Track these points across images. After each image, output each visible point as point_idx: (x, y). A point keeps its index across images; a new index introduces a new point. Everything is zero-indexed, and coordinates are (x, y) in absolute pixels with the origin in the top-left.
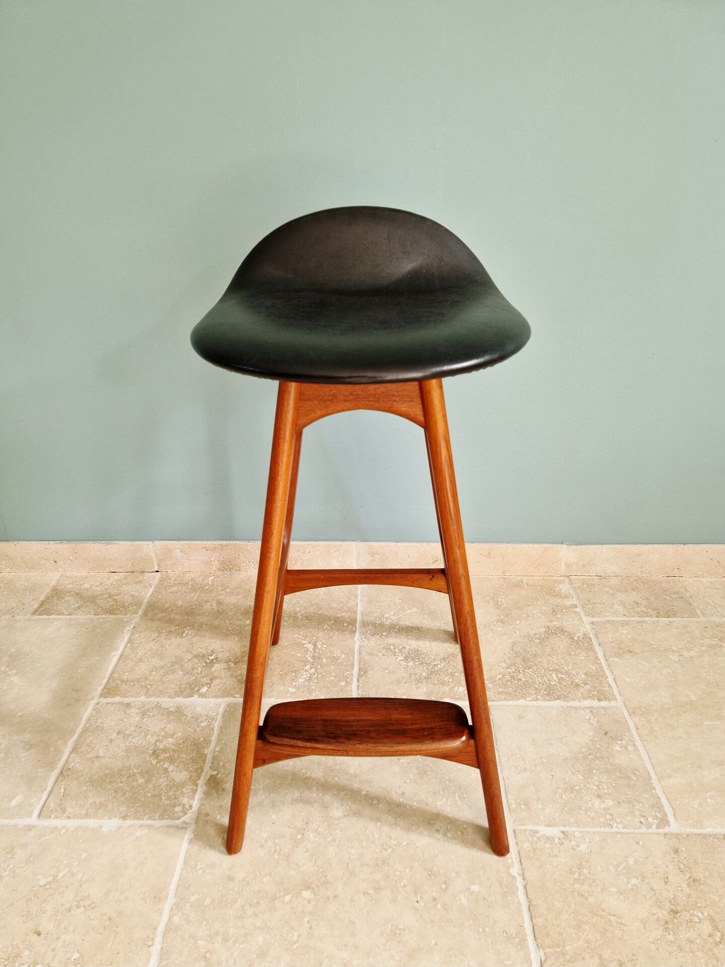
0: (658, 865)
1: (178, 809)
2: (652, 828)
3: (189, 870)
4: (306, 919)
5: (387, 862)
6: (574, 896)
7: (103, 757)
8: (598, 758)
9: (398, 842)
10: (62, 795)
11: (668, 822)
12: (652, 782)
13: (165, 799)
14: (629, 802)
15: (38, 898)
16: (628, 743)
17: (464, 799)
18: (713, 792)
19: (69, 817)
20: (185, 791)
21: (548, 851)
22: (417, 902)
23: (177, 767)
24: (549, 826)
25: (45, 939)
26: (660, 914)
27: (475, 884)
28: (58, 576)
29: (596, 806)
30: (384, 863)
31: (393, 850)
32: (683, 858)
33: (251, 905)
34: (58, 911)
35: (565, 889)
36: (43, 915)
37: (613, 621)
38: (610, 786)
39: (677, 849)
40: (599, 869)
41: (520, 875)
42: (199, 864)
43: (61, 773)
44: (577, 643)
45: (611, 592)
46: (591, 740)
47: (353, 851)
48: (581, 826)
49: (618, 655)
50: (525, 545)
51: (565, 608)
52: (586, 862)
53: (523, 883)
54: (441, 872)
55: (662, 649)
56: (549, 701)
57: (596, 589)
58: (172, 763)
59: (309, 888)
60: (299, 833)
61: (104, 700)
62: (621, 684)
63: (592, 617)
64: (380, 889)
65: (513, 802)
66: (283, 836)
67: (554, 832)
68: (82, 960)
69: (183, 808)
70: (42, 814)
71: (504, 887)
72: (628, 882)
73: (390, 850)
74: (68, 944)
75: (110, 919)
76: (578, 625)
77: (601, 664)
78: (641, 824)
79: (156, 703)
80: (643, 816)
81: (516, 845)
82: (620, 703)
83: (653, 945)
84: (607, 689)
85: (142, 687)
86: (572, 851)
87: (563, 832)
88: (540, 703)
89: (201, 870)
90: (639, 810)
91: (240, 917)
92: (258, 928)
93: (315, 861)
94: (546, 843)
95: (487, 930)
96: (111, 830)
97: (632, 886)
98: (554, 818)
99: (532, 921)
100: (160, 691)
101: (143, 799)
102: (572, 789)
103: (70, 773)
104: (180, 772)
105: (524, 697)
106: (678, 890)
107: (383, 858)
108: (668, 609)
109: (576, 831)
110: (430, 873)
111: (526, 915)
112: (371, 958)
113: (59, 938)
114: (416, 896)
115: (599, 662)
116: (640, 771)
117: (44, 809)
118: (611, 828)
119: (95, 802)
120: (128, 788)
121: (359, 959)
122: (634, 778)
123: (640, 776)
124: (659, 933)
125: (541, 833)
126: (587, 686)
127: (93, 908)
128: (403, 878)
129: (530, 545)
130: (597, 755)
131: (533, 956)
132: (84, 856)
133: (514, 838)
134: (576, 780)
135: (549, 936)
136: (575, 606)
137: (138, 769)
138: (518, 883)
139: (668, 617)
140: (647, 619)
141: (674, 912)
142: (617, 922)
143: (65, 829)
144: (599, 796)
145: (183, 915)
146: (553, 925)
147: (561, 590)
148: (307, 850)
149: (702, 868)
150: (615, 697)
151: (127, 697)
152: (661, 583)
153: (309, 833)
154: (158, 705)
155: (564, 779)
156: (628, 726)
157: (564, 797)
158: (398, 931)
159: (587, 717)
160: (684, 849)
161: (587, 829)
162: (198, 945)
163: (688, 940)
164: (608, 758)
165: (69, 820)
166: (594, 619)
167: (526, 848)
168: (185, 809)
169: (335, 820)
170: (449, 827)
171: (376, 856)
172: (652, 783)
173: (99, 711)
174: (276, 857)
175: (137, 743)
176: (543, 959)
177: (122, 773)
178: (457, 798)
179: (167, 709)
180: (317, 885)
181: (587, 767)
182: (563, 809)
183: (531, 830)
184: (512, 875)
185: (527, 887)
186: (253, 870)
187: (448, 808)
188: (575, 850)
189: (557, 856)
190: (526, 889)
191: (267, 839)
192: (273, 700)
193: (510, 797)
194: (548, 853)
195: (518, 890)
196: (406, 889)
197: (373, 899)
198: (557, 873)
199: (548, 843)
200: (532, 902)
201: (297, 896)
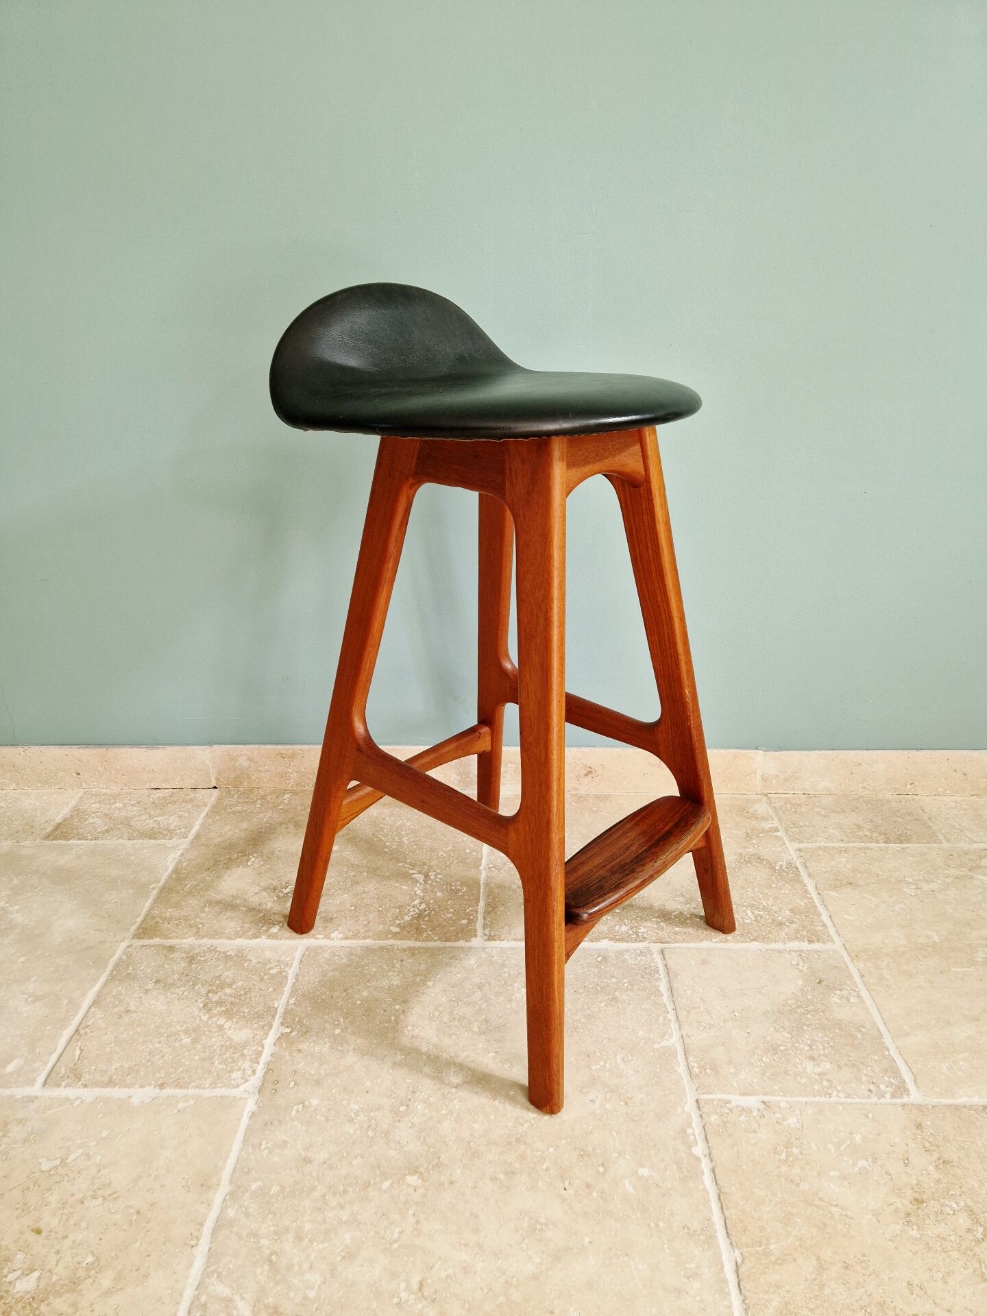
0: (894, 1143)
1: (236, 1075)
2: (885, 1098)
3: (250, 1150)
4: (411, 1212)
5: (523, 1140)
6: (781, 1182)
7: (134, 1012)
8: (810, 1011)
10: (77, 1058)
11: (907, 1090)
12: (883, 1040)
13: (219, 1063)
14: (854, 1065)
15: (39, 1186)
16: (849, 993)
17: (629, 1061)
18: (967, 1054)
19: (85, 1085)
20: (246, 1053)
21: (743, 1126)
22: (565, 1189)
23: (237, 1023)
24: (744, 1094)
25: (47, 1238)
26: (899, 1205)
27: (643, 1167)
28: (80, 794)
29: (809, 1071)
30: (518, 1141)
31: (532, 1125)
32: (929, 1134)
33: (335, 1194)
34: (67, 1202)
35: (767, 1172)
36: (46, 1208)
37: (827, 847)
38: (827, 1045)
39: (920, 1124)
40: (814, 1147)
41: (705, 1156)
42: (264, 1142)
43: (77, 1030)
44: (780, 874)
45: (823, 812)
46: (800, 990)
47: (477, 1126)
48: (788, 1095)
49: (835, 888)
51: (762, 832)
52: (796, 1139)
53: (710, 1165)
54: (598, 1151)
55: (893, 880)
56: (742, 942)
57: (803, 809)
58: (230, 1018)
59: (417, 1172)
60: (402, 1104)
61: (138, 943)
62: (839, 922)
63: (799, 843)
64: (513, 1173)
65: (696, 1065)
66: (380, 1108)
67: (752, 1102)
68: (98, 1264)
69: (244, 1073)
70: (48, 1081)
71: (684, 1170)
72: (854, 1165)
73: (526, 1125)
74: (79, 1245)
75: (138, 1212)
76: (780, 852)
77: (811, 898)
78: (869, 1093)
79: (209, 946)
80: (873, 1083)
81: (700, 1118)
82: (838, 944)
83: (891, 1243)
84: (820, 928)
85: (190, 926)
86: (777, 1126)
87: (763, 1102)
88: (730, 945)
89: (267, 1151)
90: (867, 1075)
91: (320, 1209)
92: (345, 1222)
93: (424, 1139)
94: (741, 1115)
95: (661, 1224)
96: (143, 1102)
97: (860, 1169)
98: (751, 1085)
99: (723, 1213)
100: (214, 932)
101: (188, 1062)
102: (775, 1050)
103: (89, 1032)
104: (240, 1030)
105: (709, 937)
106: (922, 1174)
107: (517, 1135)
108: (901, 832)
109: (782, 1101)
110: (582, 1153)
111: (714, 1204)
112: (500, 1261)
113: (66, 1237)
114: (563, 1182)
115: (810, 896)
116: (868, 1027)
117: (53, 1075)
118: (830, 1097)
119: (122, 1067)
120: (168, 1049)
121: (484, 1261)
122: (859, 1036)
123: (868, 1034)
124: (898, 1227)
125: (734, 1104)
126: (794, 925)
127: (115, 1199)
128: (545, 1160)
130: (809, 1009)
131: (725, 1258)
132: (104, 1134)
133: (697, 1110)
134: (781, 1038)
135: (747, 1232)
136: (776, 830)
137: (183, 1026)
138: (703, 1165)
139: (901, 843)
140: (872, 845)
141: (919, 1202)
142: (841, 1214)
143: (79, 1101)
144: (812, 1058)
145: (241, 1207)
146: (753, 1218)
147: (756, 811)
148: (413, 1125)
149: (955, 1146)
150: (832, 939)
151: (170, 938)
152: (890, 802)
153: (416, 1104)
154: (212, 948)
155: (764, 1037)
156: (850, 973)
157: (764, 1059)
158: (539, 1227)
159: (794, 962)
160: (929, 1123)
161: (798, 1099)
162: (260, 1245)
163: (938, 1236)
164: (823, 1012)
165: (86, 1089)
166: (802, 846)
167: (713, 1121)
168: (246, 1075)
169: (453, 1089)
170: (608, 1097)
171: (508, 1132)
172: (884, 1043)
173: (131, 955)
174: (370, 1133)
175: (183, 994)
176: (739, 1261)
177: (160, 1031)
178: (619, 1061)
179: (224, 953)
180: (426, 1169)
181: (796, 1023)
182: (763, 1074)
183: (720, 1100)
184: (694, 1156)
185: (716, 1170)
186: (338, 1149)
187: (607, 1074)
188: (781, 1124)
189: (756, 1132)
190: (714, 1172)
191: (358, 1111)
192: (369, 942)
193: (691, 1059)
194: (745, 1128)
195: (703, 1175)
196: (549, 1173)
197: (504, 1186)
198: (757, 1153)
199: (744, 1116)
200: (723, 1190)
201: (399, 1183)
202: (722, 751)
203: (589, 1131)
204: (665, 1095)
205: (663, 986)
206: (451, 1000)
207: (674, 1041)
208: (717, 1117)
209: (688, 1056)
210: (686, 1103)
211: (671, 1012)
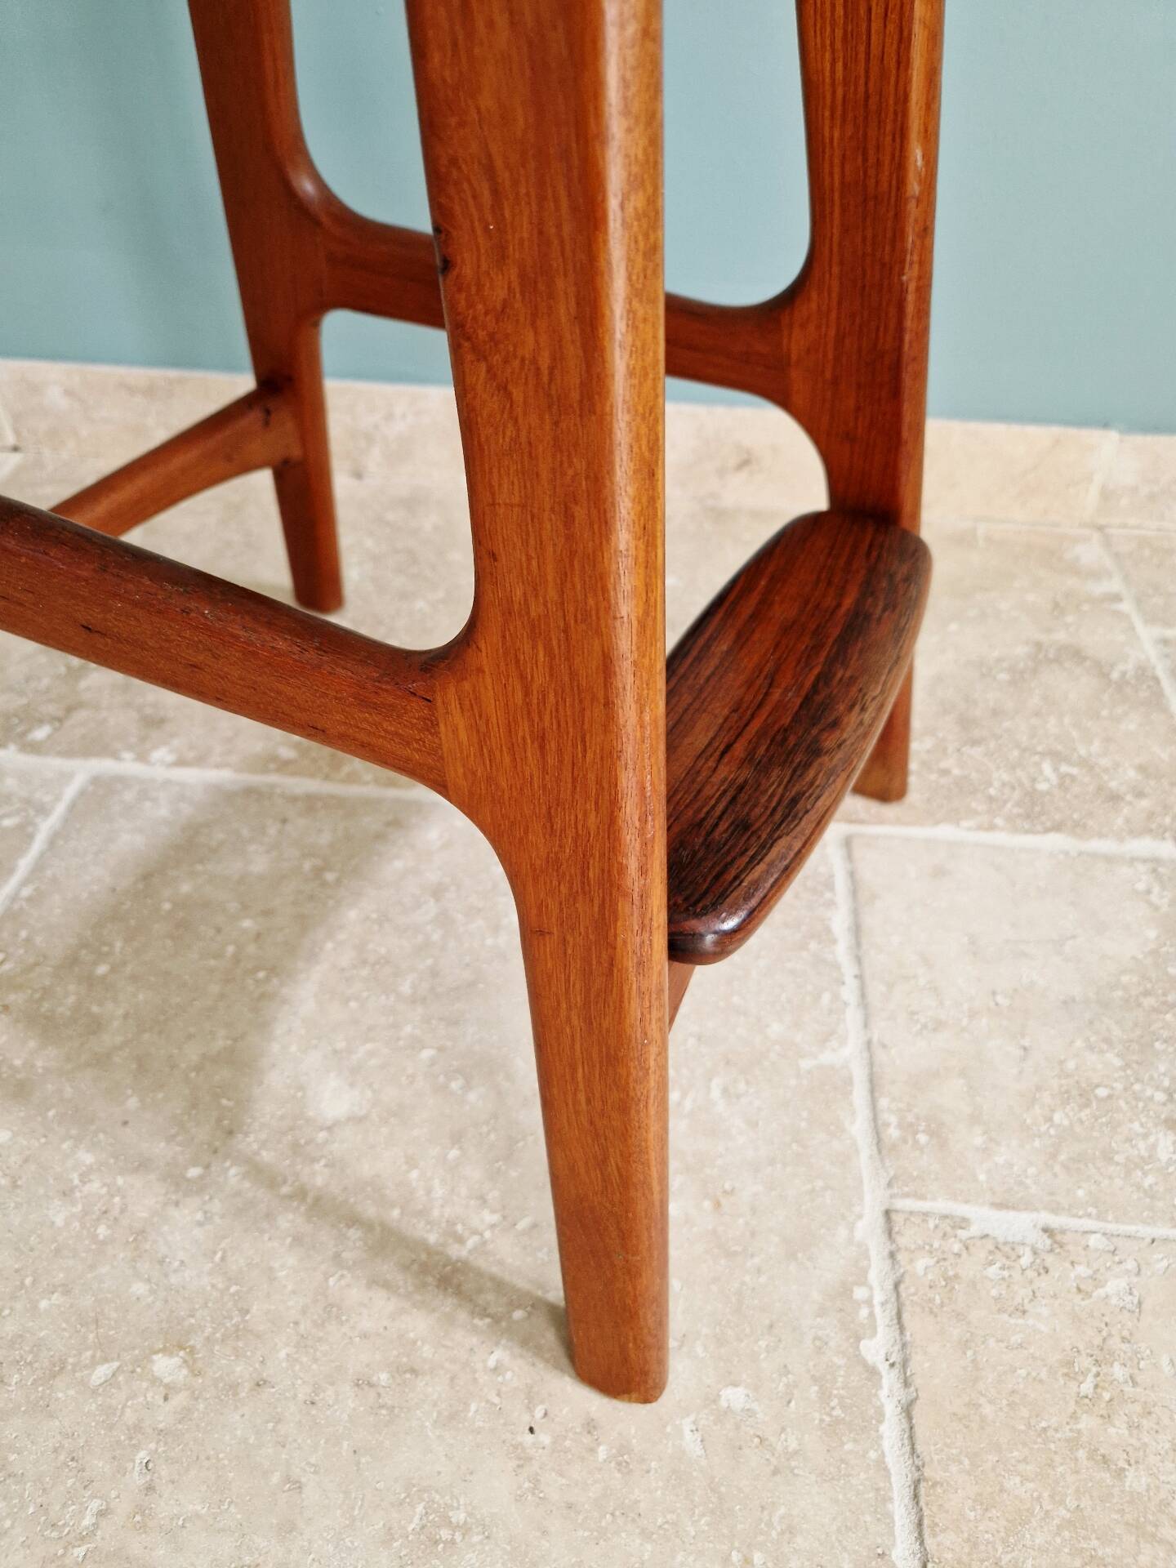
4: (142, 1456)
5: (455, 1281)
6: (1076, 1461)
9: (504, 1217)
17: (738, 1097)
21: (994, 1292)
22: (531, 1430)
24: (1001, 1206)
27: (735, 1385)
29: (1164, 1157)
35: (1045, 1430)
40: (1167, 1369)
41: (892, 1365)
44: (1119, 689)
46: (1152, 953)
50: (1000, 428)
51: (1087, 602)
52: (1124, 1340)
53: (901, 1394)
56: (1027, 832)
59: (181, 1347)
63: (1163, 627)
64: (413, 1371)
65: (893, 1120)
67: (1020, 1225)
71: (835, 1402)
76: (1124, 644)
81: (889, 1262)
86: (1078, 1299)
87: (1047, 1231)
88: (1001, 838)
93: (223, 1259)
94: (991, 1263)
95: (757, 1558)
98: (1021, 1183)
99: (922, 1543)
102: (1085, 1096)
105: (954, 817)
107: (445, 1266)
109: (1094, 1231)
111: (900, 1511)
114: (530, 1409)
125: (975, 1230)
126: (1144, 802)
129: (1016, 429)
133: (884, 1238)
134: (1100, 1066)
136: (1117, 598)
138: (883, 1393)
147: (1078, 558)
153: (228, 1164)
155: (1061, 1062)
157: (1057, 1117)
158: (445, 1534)
159: (1141, 886)
161: (1131, 1228)
166: (1170, 633)
167: (921, 1273)
169: (321, 1130)
171: (424, 1257)
174: (102, 1231)
178: (716, 1093)
180: (208, 1339)
181: (1138, 1032)
182: (1054, 1156)
183: (945, 1217)
184: (864, 1363)
185: (916, 1412)
186: (17, 1266)
188: (1088, 1295)
189: (1024, 1312)
190: (909, 1418)
191: (90, 1169)
193: (883, 1102)
194: (997, 1299)
195: (880, 1422)
196: (500, 1379)
197: (381, 1407)
198: (1023, 1372)
199: (998, 1265)
200: (927, 1472)
201: (133, 1372)
204: (813, 1190)
205: (840, 921)
206: (368, 918)
207: (848, 1054)
208: (932, 1262)
209: (877, 1094)
210: (860, 1217)
211: (851, 984)
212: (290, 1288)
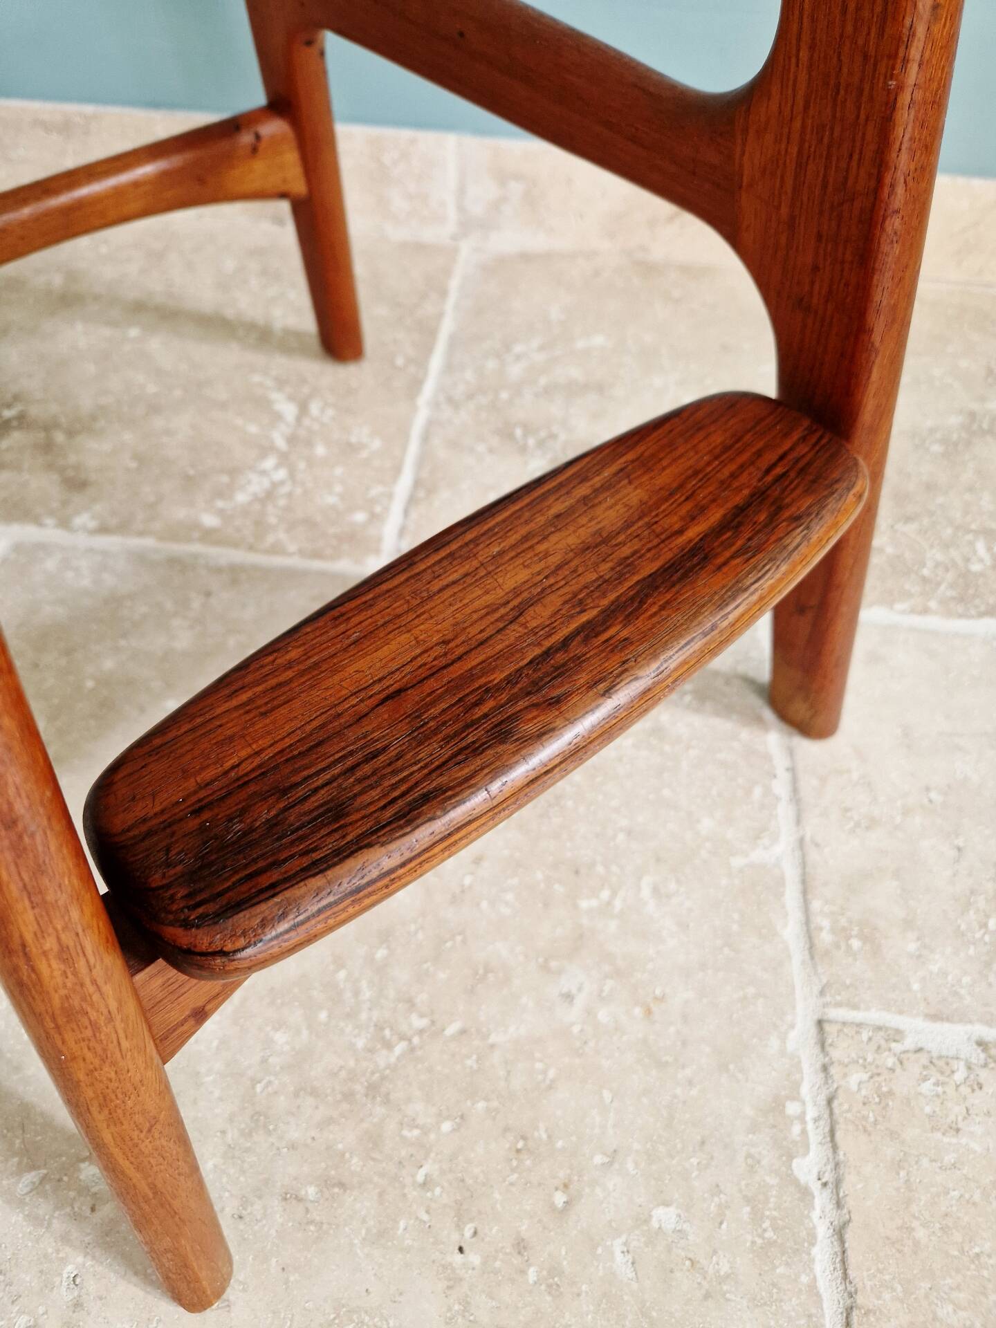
4: (70, 1269)
9: (433, 1022)
17: (669, 897)
21: (928, 1109)
22: (461, 1250)
24: (936, 1017)
27: (667, 1204)
30: (372, 1089)
31: (412, 1050)
35: (978, 1255)
41: (825, 1184)
47: (280, 1038)
53: (833, 1216)
54: (560, 1144)
56: (961, 617)
64: (342, 1185)
65: (826, 923)
67: (954, 1038)
71: (766, 1224)
81: (822, 1075)
87: (981, 1044)
88: (934, 622)
94: (925, 1079)
98: (956, 993)
107: (373, 1073)
110: (520, 1144)
114: (459, 1227)
125: (909, 1043)
128: (426, 1156)
133: (817, 1049)
138: (816, 1214)
167: (854, 1088)
170: (607, 989)
171: (352, 1063)
178: (646, 892)
183: (879, 1028)
184: (796, 1182)
185: (849, 1236)
187: (613, 926)
189: (958, 1130)
190: (842, 1241)
192: (149, 542)
193: (816, 905)
194: (930, 1117)
195: (813, 1245)
196: (429, 1194)
197: (311, 1222)
198: (956, 1194)
199: (933, 1080)
200: (860, 1299)
201: (60, 1180)
202: (977, 183)
203: (548, 1082)
204: (745, 998)
207: (780, 852)
208: (865, 1077)
209: (810, 897)
210: (792, 1026)
211: (783, 777)
212: (217, 1094)
